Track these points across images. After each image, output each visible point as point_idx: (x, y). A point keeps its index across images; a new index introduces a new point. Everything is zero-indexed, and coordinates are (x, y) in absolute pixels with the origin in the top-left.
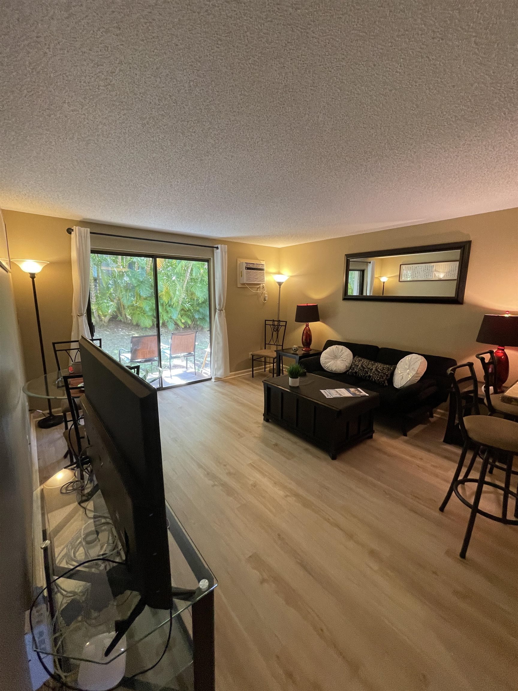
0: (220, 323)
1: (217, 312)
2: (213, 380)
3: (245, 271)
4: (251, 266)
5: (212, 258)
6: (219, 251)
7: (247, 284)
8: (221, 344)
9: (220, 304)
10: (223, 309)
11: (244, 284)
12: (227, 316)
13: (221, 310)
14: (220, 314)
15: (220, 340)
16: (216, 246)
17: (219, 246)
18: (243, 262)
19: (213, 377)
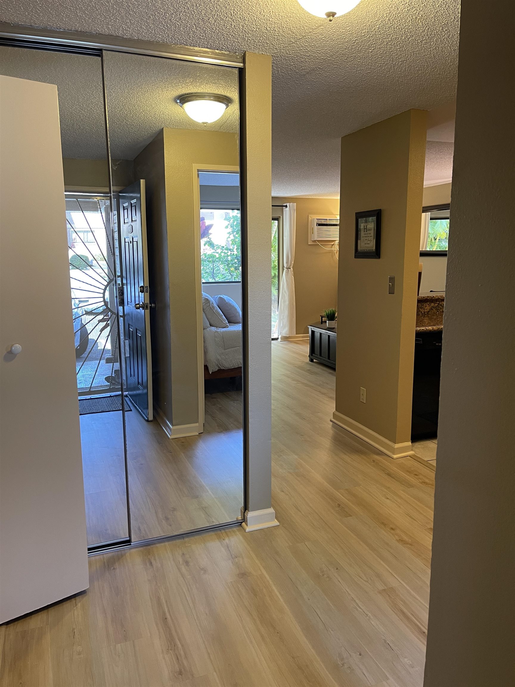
0: (287, 281)
1: (285, 270)
2: (279, 340)
3: (316, 227)
4: (323, 222)
5: (281, 216)
6: (288, 209)
7: (318, 241)
8: (287, 303)
9: (287, 263)
10: (291, 267)
11: (315, 241)
12: (295, 275)
13: (288, 268)
14: (287, 272)
15: (287, 298)
16: (285, 205)
17: (288, 205)
18: (315, 218)
19: (280, 337)
